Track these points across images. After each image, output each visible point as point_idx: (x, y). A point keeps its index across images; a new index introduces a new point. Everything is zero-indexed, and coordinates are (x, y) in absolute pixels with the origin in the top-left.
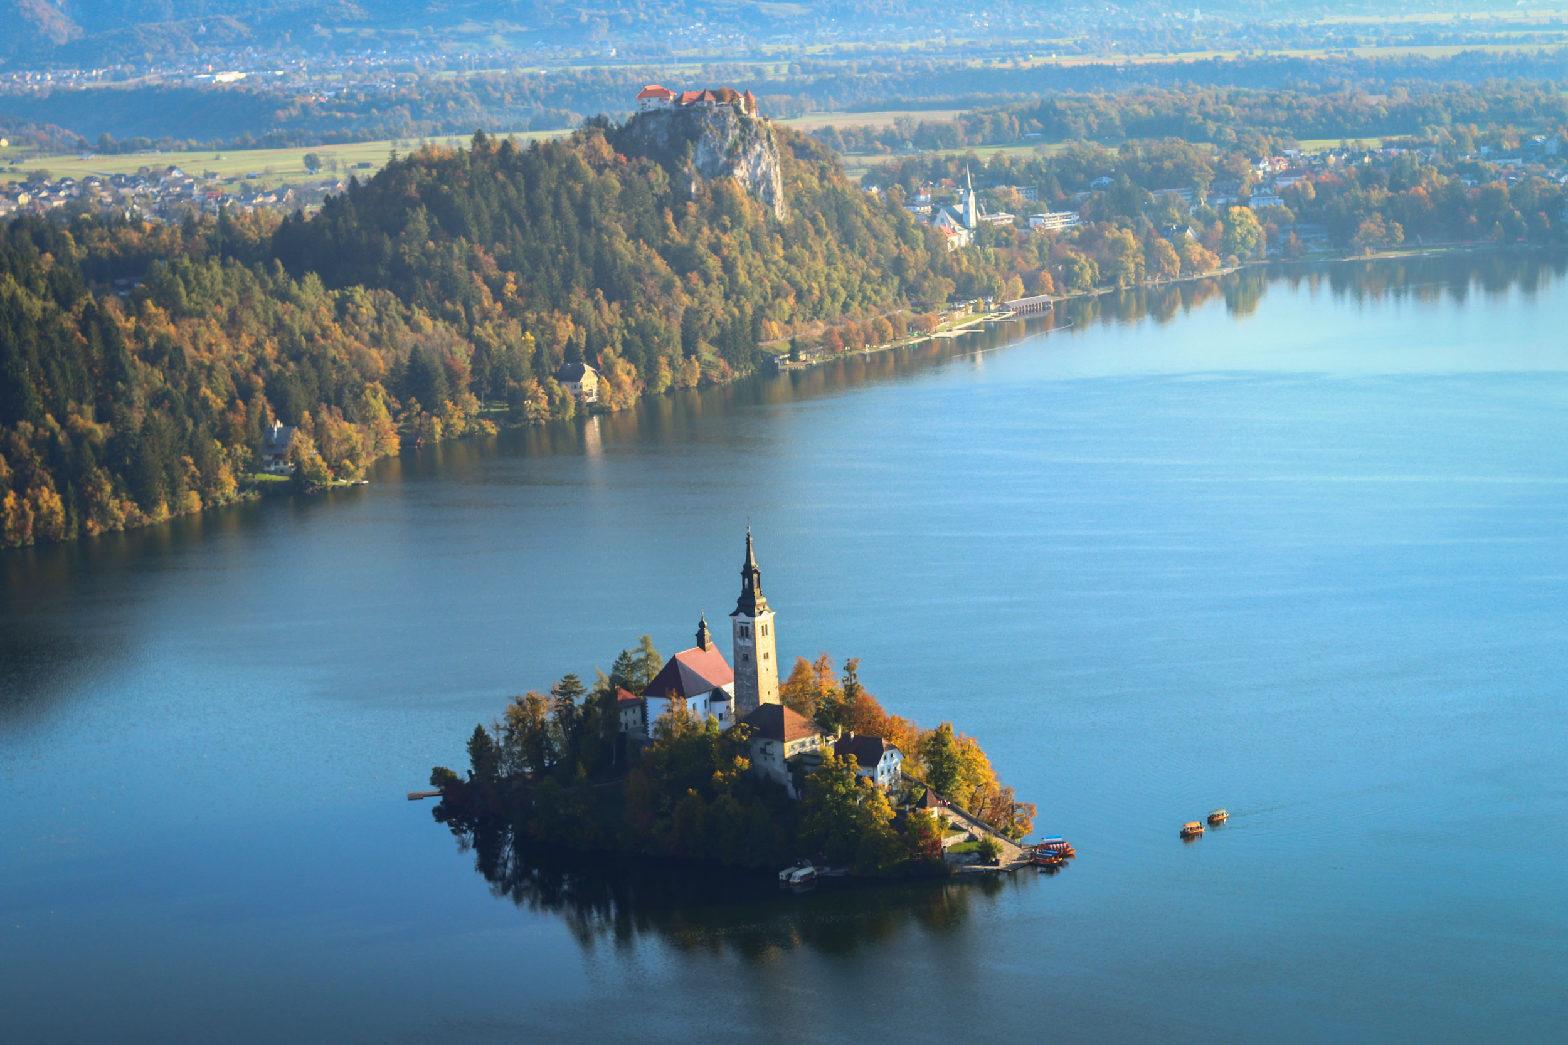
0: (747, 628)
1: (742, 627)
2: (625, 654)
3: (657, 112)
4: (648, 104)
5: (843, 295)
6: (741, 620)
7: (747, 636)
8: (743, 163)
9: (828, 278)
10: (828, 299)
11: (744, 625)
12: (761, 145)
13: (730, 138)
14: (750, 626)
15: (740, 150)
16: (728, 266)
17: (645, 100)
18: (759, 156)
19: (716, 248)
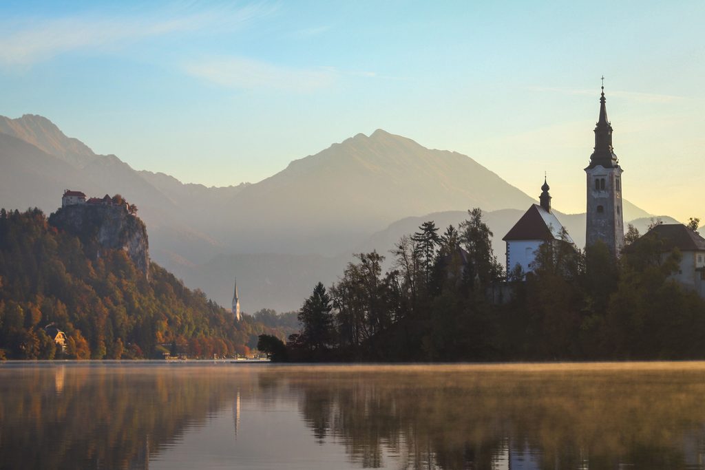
0: (603, 180)
1: (597, 180)
2: (451, 228)
3: (76, 206)
4: (71, 200)
5: (194, 327)
6: (596, 173)
7: (603, 188)
8: (129, 243)
9: (184, 315)
10: (187, 327)
11: (600, 178)
12: (140, 233)
13: (121, 227)
14: (607, 179)
15: (127, 234)
16: (127, 297)
17: (69, 197)
18: (138, 240)
19: (120, 285)
